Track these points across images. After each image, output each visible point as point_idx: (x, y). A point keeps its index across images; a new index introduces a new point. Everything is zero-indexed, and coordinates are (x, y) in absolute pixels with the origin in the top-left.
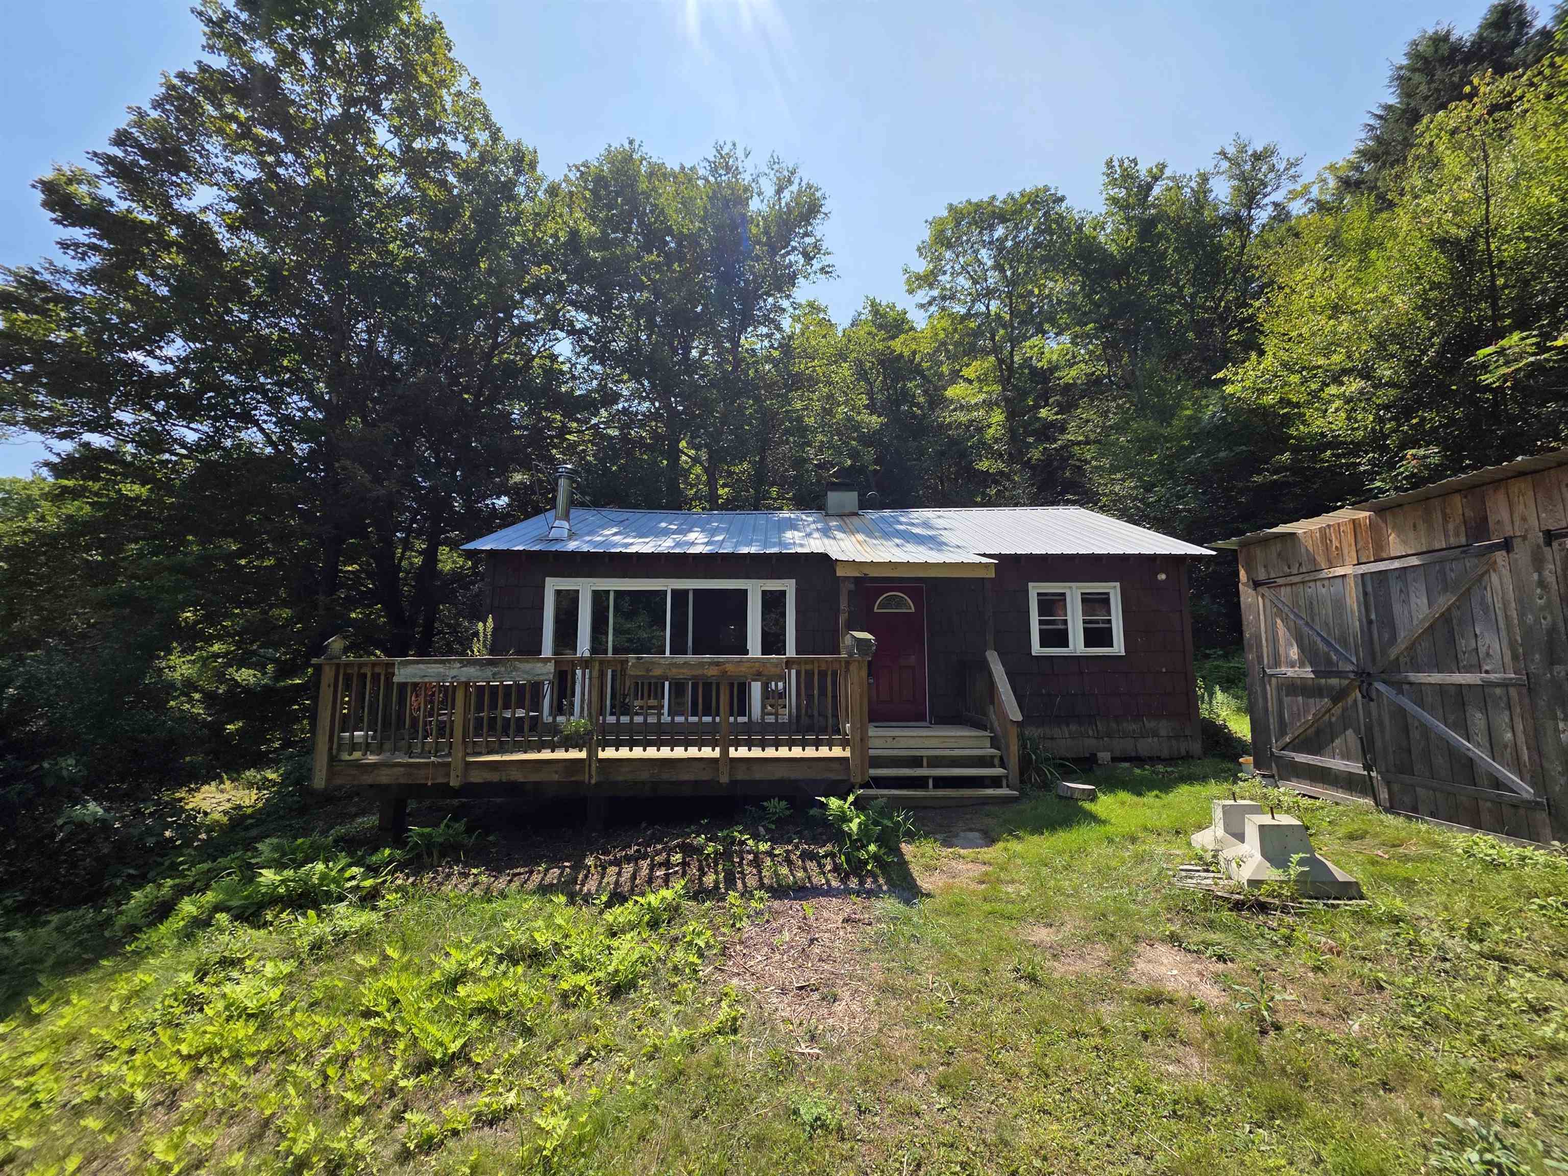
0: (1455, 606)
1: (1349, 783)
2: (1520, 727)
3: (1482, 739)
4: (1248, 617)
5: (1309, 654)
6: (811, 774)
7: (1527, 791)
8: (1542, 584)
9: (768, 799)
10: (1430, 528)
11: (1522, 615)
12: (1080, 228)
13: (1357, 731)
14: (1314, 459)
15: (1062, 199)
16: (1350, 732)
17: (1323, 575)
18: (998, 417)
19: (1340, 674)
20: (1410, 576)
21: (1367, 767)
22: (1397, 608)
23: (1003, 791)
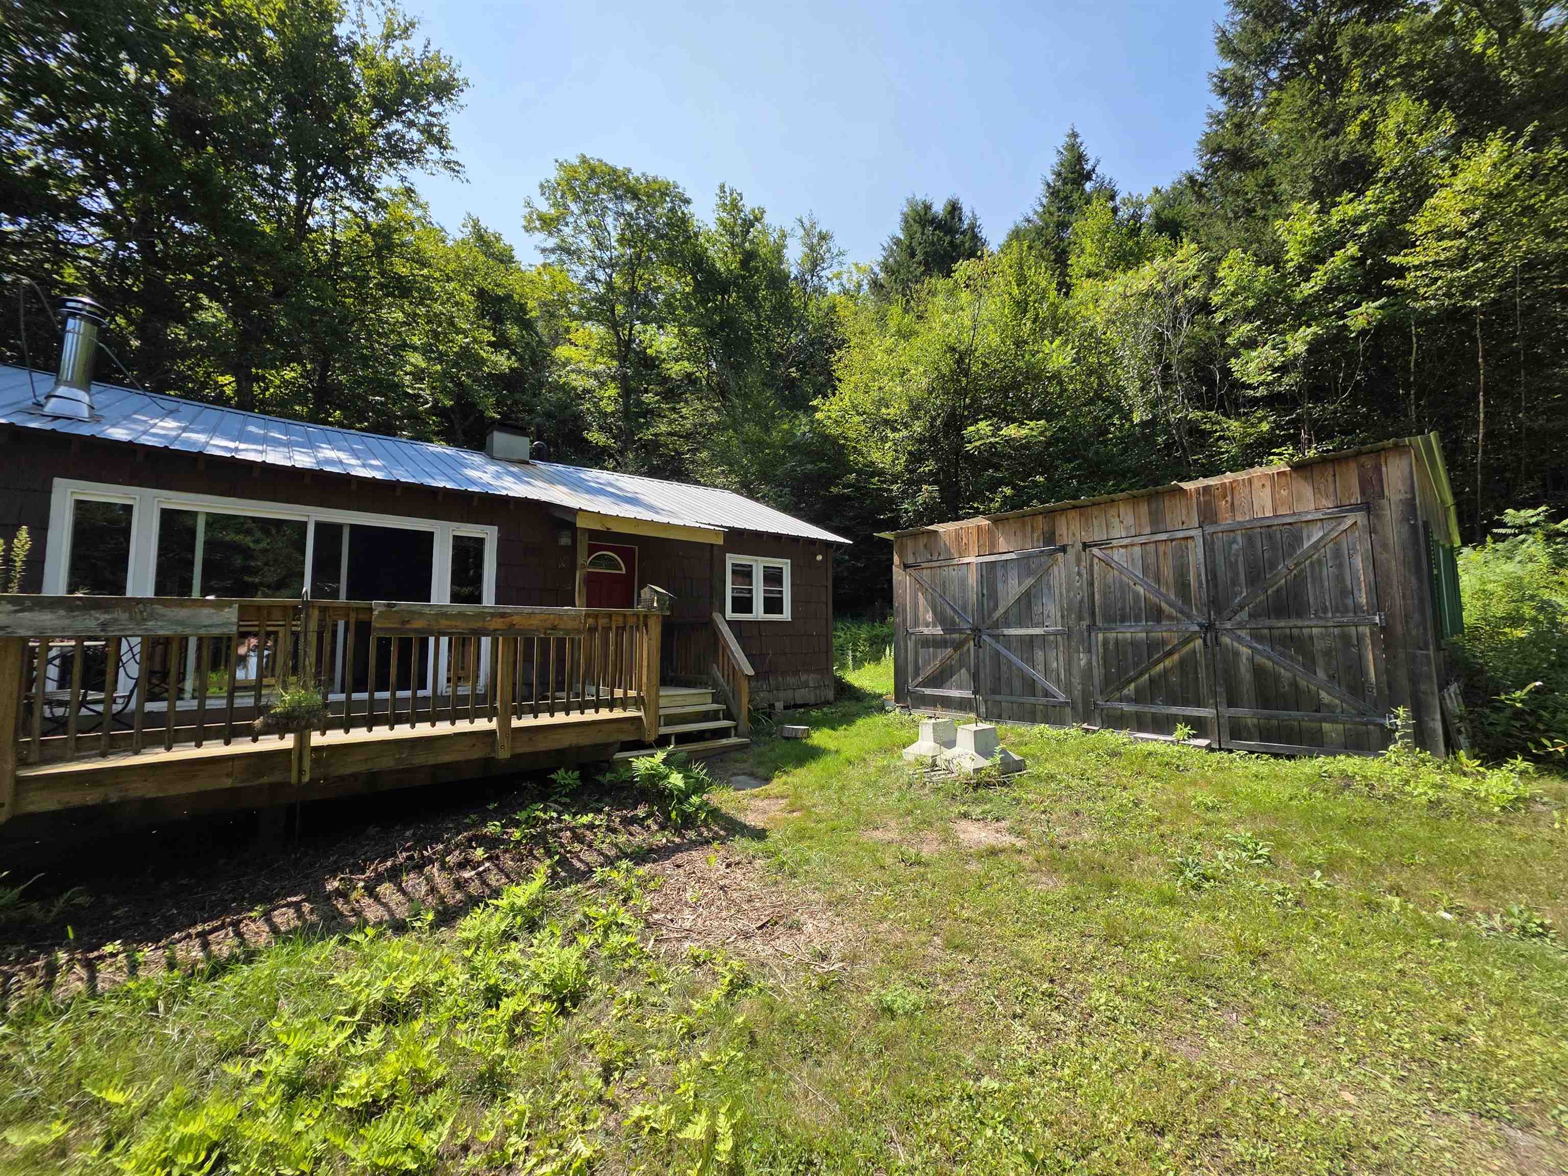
0: (1033, 586)
1: (962, 705)
2: (1061, 658)
3: (1041, 667)
4: (897, 591)
5: (940, 618)
6: (600, 738)
7: (1062, 697)
8: (1079, 574)
9: (554, 770)
10: (1025, 535)
11: (1068, 591)
12: (696, 235)
13: (969, 670)
14: (867, 481)
15: (687, 202)
16: (963, 671)
17: (955, 562)
18: (612, 391)
19: (960, 631)
20: (1010, 565)
21: (975, 692)
22: (1000, 586)
23: (733, 740)
